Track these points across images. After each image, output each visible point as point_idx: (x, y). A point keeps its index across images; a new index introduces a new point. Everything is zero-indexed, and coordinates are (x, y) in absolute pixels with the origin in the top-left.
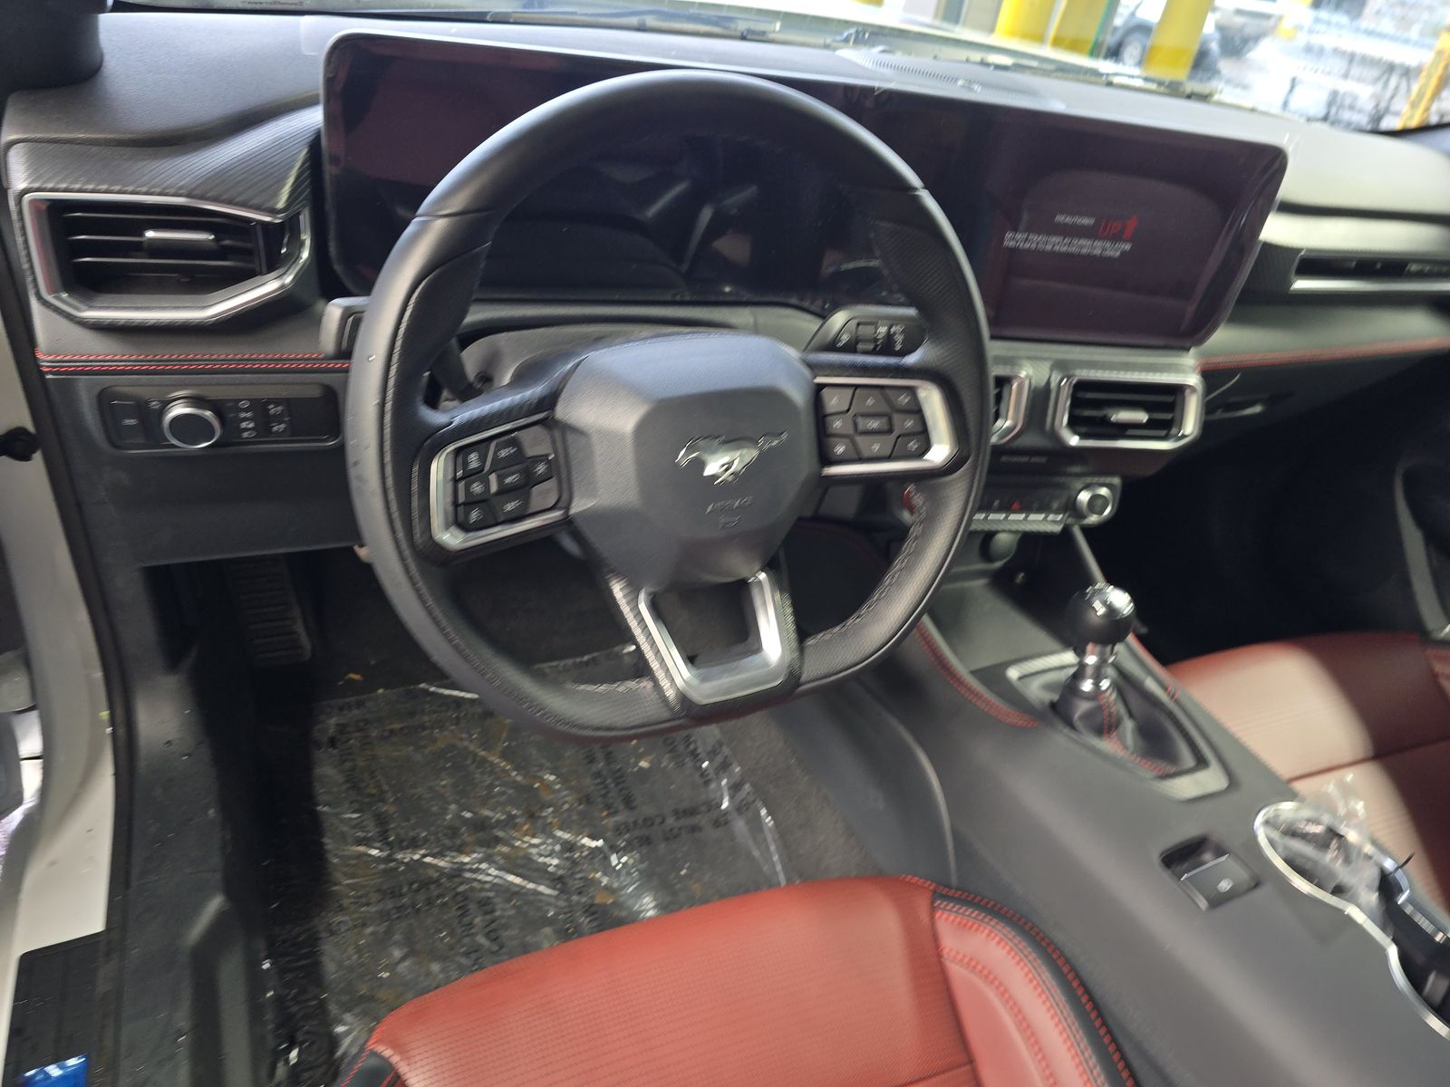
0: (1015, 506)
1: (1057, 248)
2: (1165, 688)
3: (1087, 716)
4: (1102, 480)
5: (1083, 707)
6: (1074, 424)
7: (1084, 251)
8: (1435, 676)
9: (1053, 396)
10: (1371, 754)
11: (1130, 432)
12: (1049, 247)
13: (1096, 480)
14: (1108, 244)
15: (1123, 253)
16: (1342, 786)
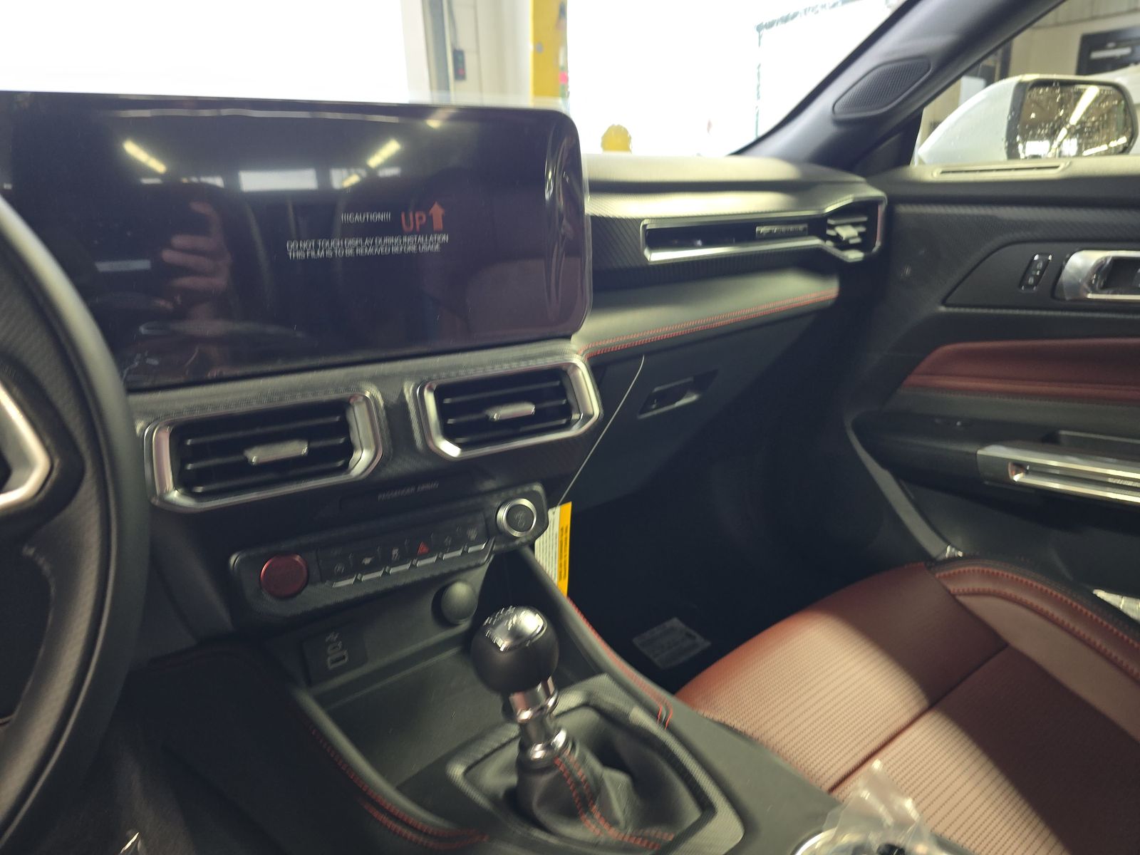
0: (423, 548)
1: (360, 251)
2: (653, 713)
3: (549, 796)
4: (519, 491)
5: (541, 785)
6: (449, 434)
7: (395, 250)
8: (953, 596)
9: (412, 407)
10: (925, 703)
11: (523, 429)
12: (350, 252)
13: (511, 493)
14: (421, 239)
15: (443, 245)
16: (876, 784)
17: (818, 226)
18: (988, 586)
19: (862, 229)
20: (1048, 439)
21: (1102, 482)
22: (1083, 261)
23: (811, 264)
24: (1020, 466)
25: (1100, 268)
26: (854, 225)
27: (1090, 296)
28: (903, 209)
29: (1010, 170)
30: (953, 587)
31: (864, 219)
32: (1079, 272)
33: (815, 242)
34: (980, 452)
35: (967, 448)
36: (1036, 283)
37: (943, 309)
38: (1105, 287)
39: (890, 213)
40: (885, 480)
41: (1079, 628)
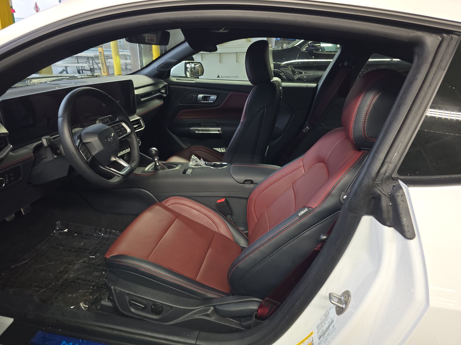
3: (161, 168)
5: (159, 167)
17: (159, 91)
18: (196, 149)
19: (165, 90)
20: (200, 125)
21: (209, 131)
22: (200, 96)
23: (159, 98)
24: (196, 130)
25: (203, 97)
26: (164, 90)
27: (202, 102)
28: (171, 86)
29: (187, 80)
30: (191, 150)
31: (165, 88)
32: (199, 98)
33: (159, 94)
34: (190, 129)
35: (188, 128)
36: (194, 100)
37: (180, 104)
38: (204, 100)
39: (169, 87)
40: (175, 137)
41: (208, 152)
